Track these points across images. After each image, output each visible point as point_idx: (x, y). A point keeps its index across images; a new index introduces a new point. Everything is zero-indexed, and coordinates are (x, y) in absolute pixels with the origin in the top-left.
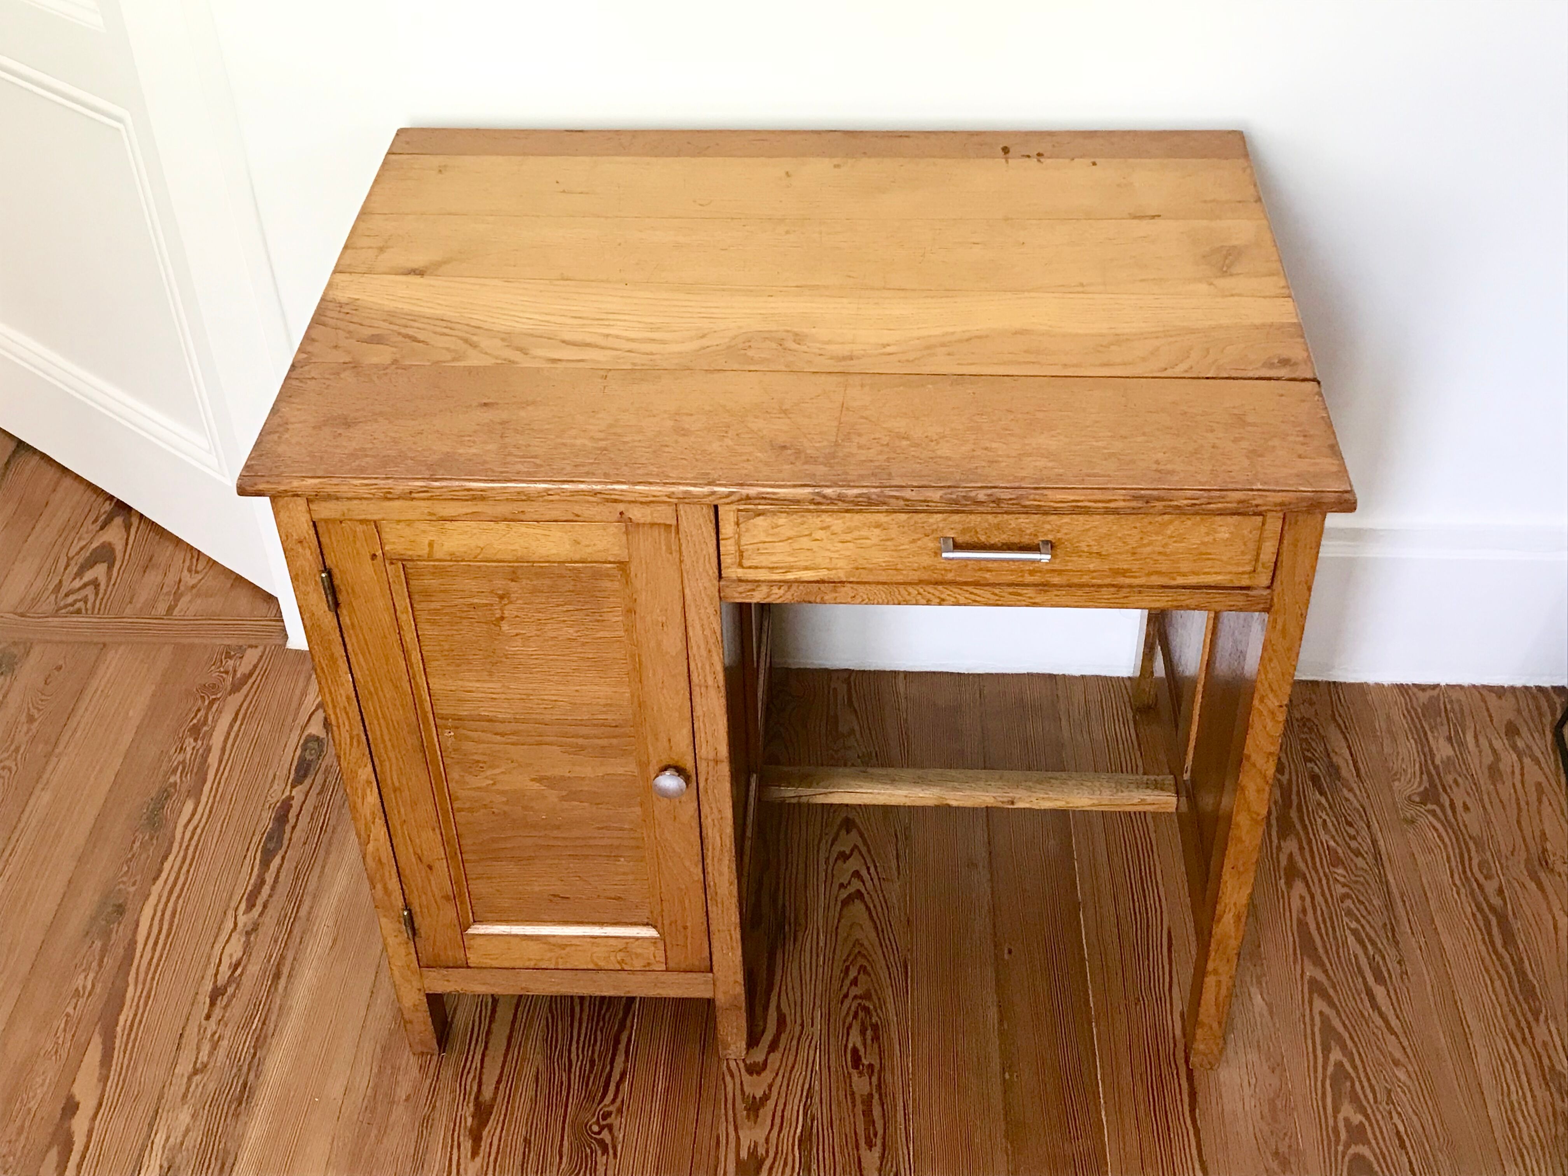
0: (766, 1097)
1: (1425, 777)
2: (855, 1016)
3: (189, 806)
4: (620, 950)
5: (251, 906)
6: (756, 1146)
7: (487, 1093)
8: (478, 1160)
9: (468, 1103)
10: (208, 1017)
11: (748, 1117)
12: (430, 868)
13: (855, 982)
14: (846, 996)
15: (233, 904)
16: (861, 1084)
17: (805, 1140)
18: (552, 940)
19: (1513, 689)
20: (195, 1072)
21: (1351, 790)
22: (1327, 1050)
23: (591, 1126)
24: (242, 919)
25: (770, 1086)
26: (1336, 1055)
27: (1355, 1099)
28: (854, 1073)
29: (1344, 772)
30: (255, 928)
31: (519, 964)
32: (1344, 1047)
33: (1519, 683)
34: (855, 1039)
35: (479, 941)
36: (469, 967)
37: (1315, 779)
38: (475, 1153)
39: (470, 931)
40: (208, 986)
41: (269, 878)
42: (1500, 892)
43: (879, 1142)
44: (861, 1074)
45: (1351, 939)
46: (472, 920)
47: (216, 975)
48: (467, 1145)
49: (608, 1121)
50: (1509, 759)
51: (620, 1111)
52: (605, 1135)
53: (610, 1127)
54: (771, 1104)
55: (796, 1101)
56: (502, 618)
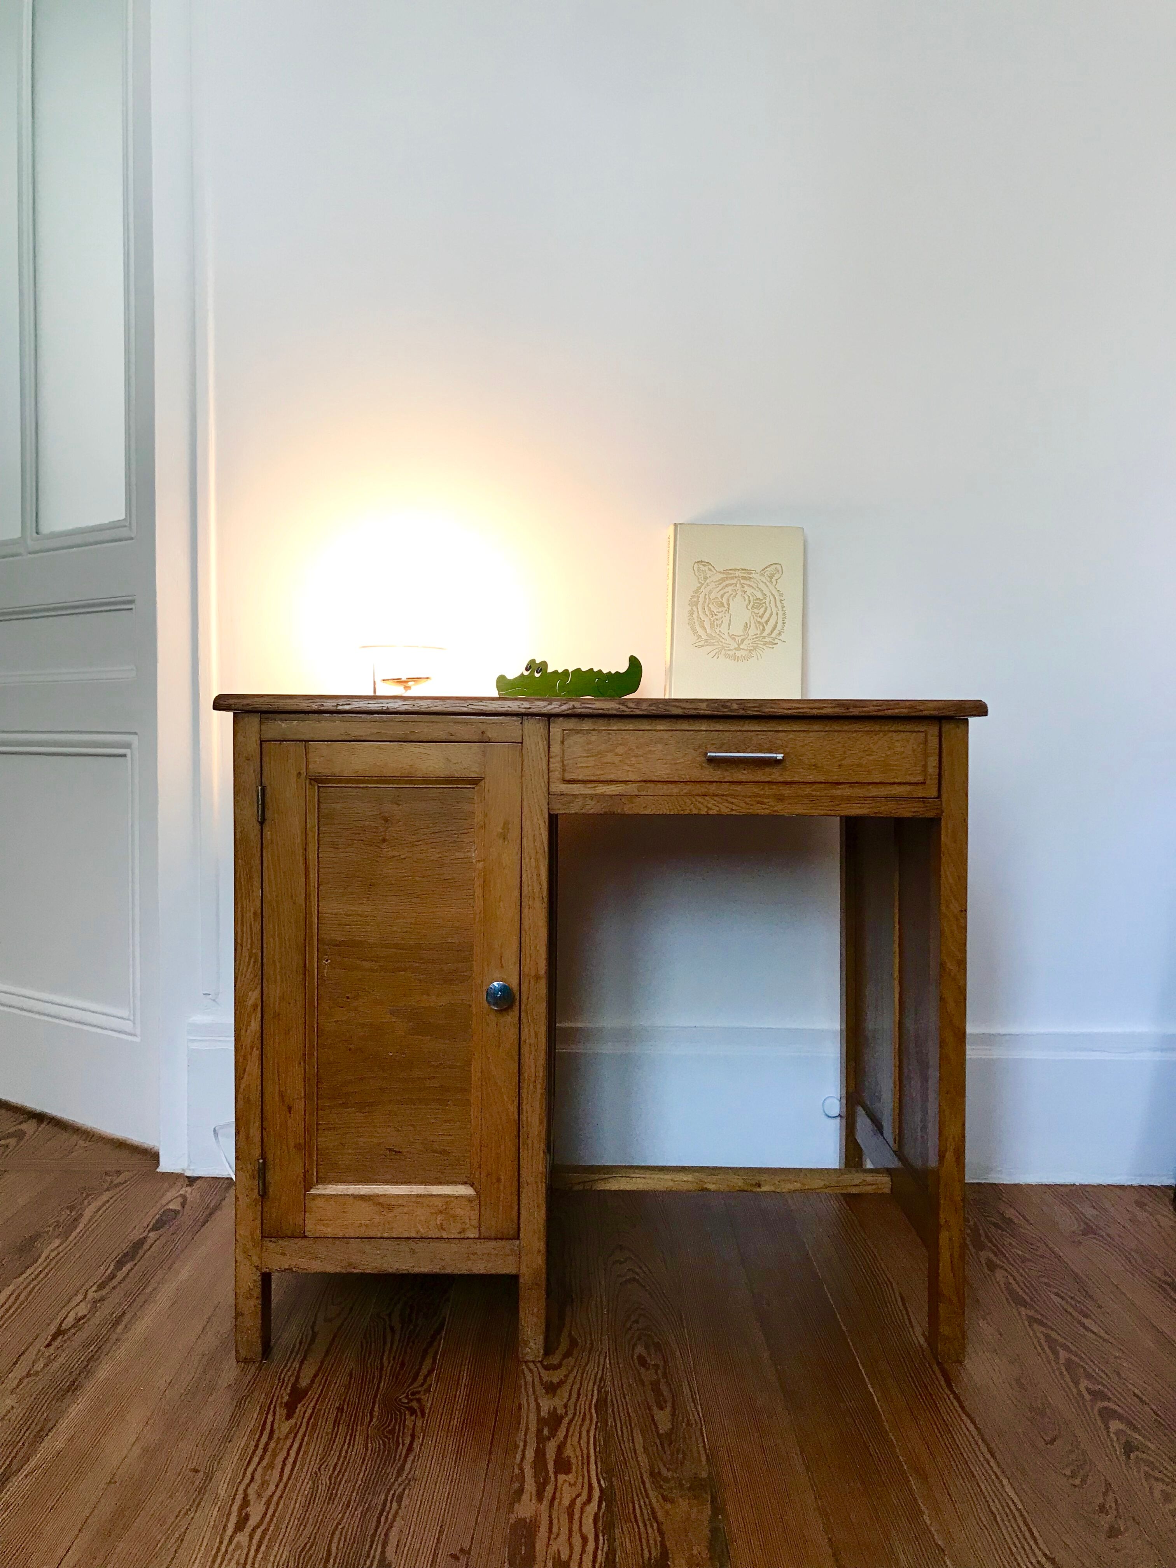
0: (561, 1383)
1: (1082, 1224)
2: (639, 1339)
3: (57, 1242)
4: (441, 1212)
5: (101, 1287)
6: (555, 1408)
7: (304, 1383)
8: (292, 1421)
9: (286, 1387)
10: (49, 1345)
11: (547, 1393)
12: (290, 1109)
13: (637, 1322)
14: (630, 1329)
15: (87, 1286)
16: (648, 1376)
17: (601, 1405)
18: (381, 1200)
19: (1131, 1186)
20: (28, 1375)
21: (1025, 1229)
22: (1056, 1353)
23: (400, 1399)
24: (91, 1295)
25: (566, 1376)
26: (1063, 1354)
27: (1089, 1376)
28: (642, 1370)
29: (1016, 1221)
30: (102, 1299)
31: (351, 1233)
32: (1067, 1349)
33: (1135, 1183)
34: (640, 1350)
35: (319, 1202)
36: (306, 1237)
37: (996, 1225)
38: (289, 1417)
39: (313, 1191)
40: (53, 1329)
41: (120, 1275)
42: (1166, 1274)
43: (669, 1405)
44: (648, 1369)
45: (1053, 1296)
46: (315, 1181)
47: (62, 1323)
48: (281, 1412)
49: (417, 1396)
50: (1141, 1216)
51: (428, 1390)
52: (415, 1404)
53: (419, 1400)
54: (567, 1387)
55: (591, 1384)
56: (384, 840)
